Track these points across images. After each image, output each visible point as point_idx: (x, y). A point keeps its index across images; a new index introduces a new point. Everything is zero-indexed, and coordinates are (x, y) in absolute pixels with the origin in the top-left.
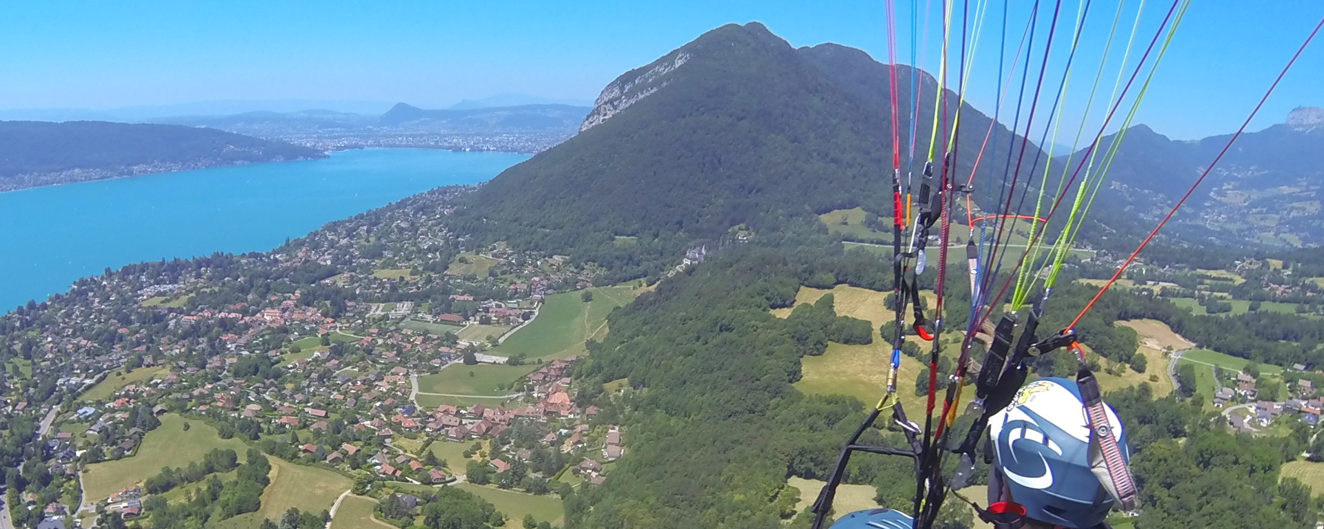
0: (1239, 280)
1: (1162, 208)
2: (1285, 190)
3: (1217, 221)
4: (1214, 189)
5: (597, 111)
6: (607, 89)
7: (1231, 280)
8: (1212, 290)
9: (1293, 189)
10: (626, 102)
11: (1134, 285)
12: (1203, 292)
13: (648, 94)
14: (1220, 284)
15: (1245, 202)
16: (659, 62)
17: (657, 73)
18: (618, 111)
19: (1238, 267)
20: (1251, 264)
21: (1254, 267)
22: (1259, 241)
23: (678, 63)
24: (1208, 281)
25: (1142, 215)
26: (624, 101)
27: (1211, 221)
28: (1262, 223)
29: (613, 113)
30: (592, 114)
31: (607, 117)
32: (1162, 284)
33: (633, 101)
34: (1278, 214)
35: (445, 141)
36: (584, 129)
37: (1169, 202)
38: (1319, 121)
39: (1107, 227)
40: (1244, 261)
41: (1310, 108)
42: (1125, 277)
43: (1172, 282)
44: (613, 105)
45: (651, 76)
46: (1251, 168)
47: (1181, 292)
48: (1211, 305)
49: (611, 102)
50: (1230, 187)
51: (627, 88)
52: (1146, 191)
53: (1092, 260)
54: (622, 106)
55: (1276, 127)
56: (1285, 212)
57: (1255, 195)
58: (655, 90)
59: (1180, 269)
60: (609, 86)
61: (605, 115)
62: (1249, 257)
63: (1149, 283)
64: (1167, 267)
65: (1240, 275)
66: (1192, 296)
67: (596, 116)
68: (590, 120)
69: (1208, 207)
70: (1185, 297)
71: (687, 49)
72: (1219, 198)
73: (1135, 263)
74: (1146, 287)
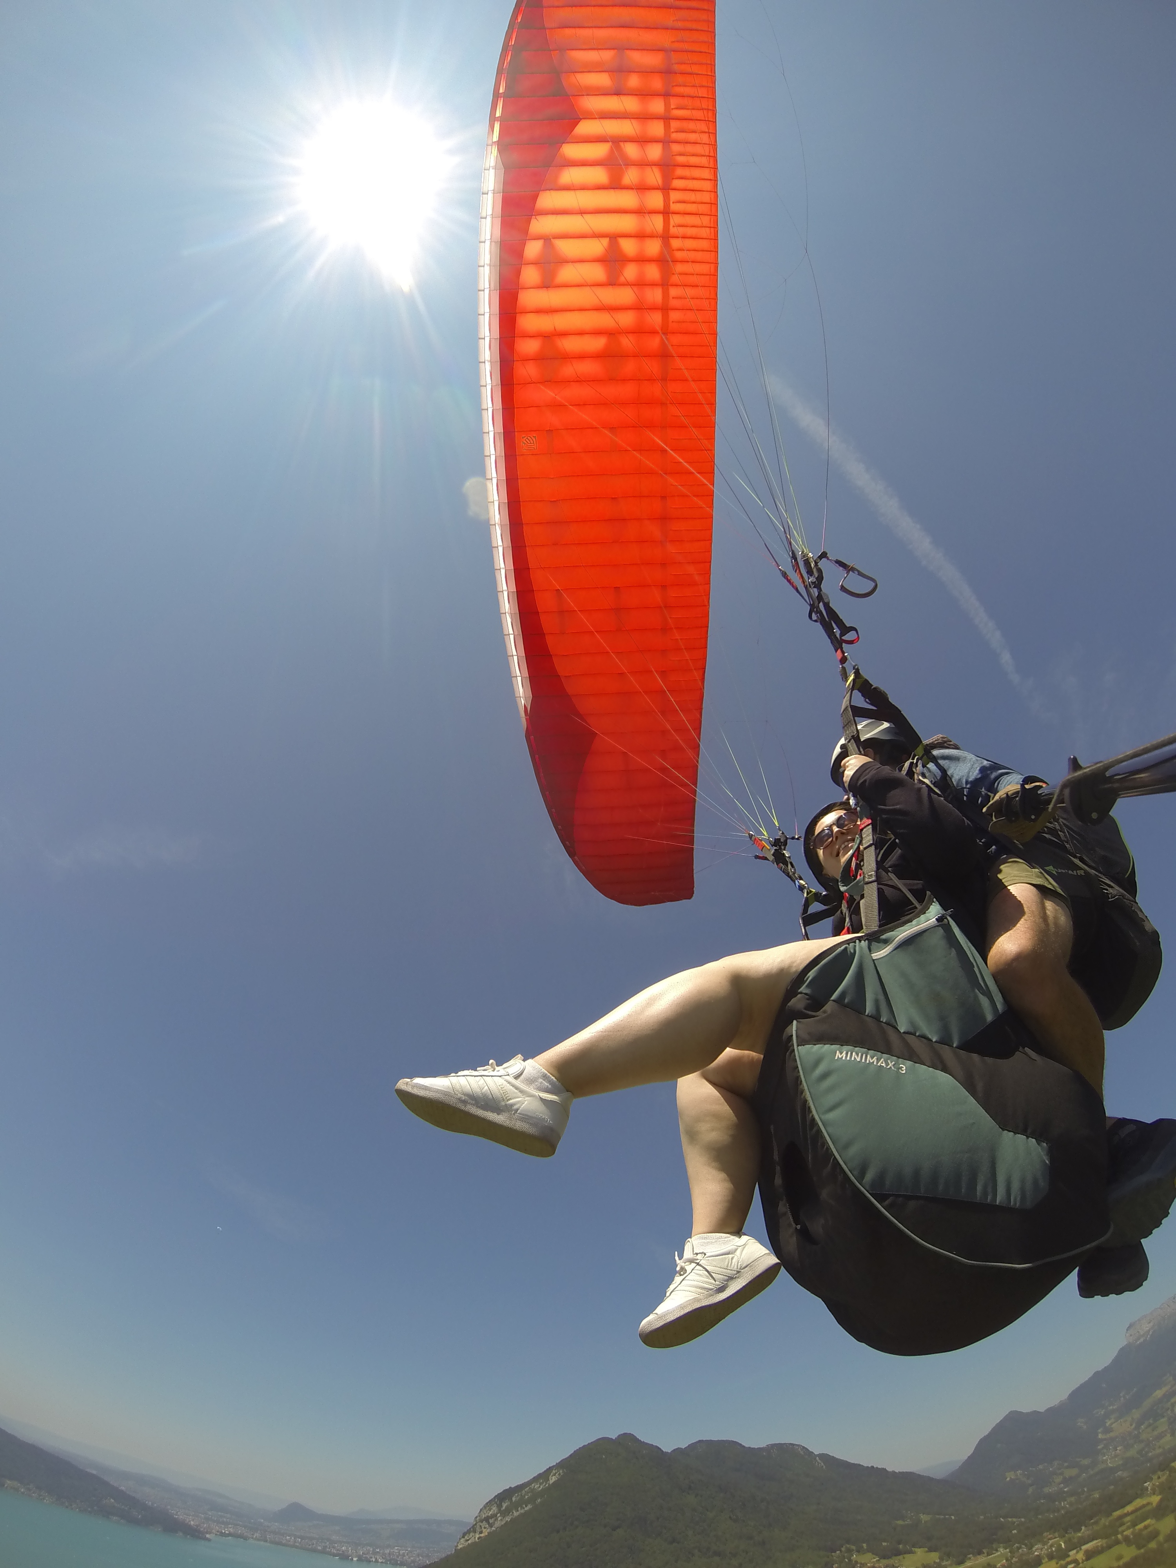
0: (1155, 1499)
1: (1062, 1474)
2: (1159, 1393)
3: (1116, 1456)
4: (1100, 1431)
5: (473, 1529)
6: (485, 1507)
7: (1148, 1504)
8: (1134, 1525)
9: (1164, 1390)
10: (501, 1520)
11: (1057, 1563)
12: (1125, 1533)
13: (522, 1511)
14: (1142, 1515)
15: (1131, 1425)
16: (535, 1479)
17: (532, 1490)
18: (493, 1528)
19: (1149, 1488)
20: (1159, 1478)
21: (1163, 1479)
22: (1161, 1450)
23: (553, 1479)
24: (1128, 1518)
25: (1047, 1490)
26: (499, 1518)
27: (1110, 1459)
28: (1156, 1433)
29: (488, 1530)
30: (469, 1532)
31: (482, 1535)
32: (1084, 1547)
33: (508, 1519)
34: (1163, 1417)
35: (334, 1547)
36: (460, 1546)
37: (1066, 1464)
38: (1151, 1324)
39: (1014, 1520)
40: (1152, 1479)
41: (1139, 1320)
42: (1046, 1559)
43: (1093, 1540)
44: (489, 1523)
45: (527, 1493)
46: (1121, 1395)
47: (1105, 1545)
48: (1138, 1541)
49: (487, 1519)
50: (1113, 1420)
51: (504, 1505)
52: (1041, 1467)
53: (1007, 1560)
54: (498, 1524)
55: (1122, 1350)
56: (1169, 1412)
57: (1136, 1414)
58: (529, 1507)
59: (1096, 1523)
60: (487, 1504)
61: (481, 1532)
62: (1154, 1472)
63: (1072, 1553)
64: (1083, 1528)
65: (1154, 1494)
66: (1118, 1542)
67: (472, 1534)
68: (466, 1537)
69: (1103, 1448)
70: (1110, 1548)
71: (561, 1465)
72: (1108, 1436)
73: (1051, 1542)
74: (1069, 1559)
